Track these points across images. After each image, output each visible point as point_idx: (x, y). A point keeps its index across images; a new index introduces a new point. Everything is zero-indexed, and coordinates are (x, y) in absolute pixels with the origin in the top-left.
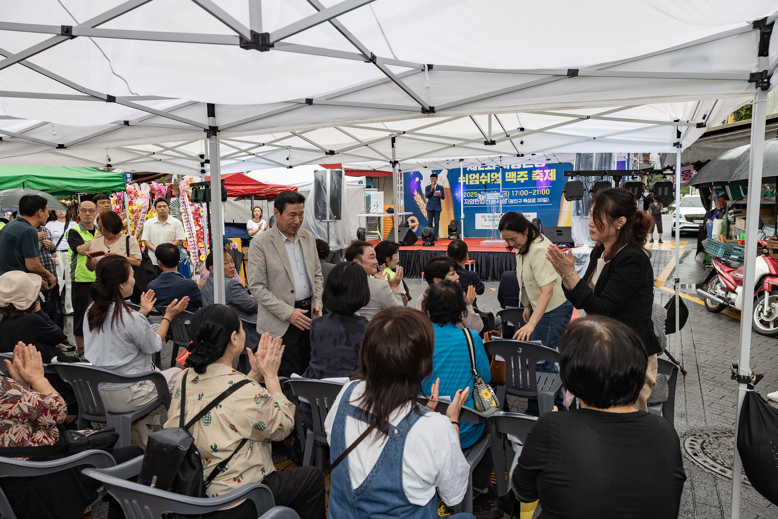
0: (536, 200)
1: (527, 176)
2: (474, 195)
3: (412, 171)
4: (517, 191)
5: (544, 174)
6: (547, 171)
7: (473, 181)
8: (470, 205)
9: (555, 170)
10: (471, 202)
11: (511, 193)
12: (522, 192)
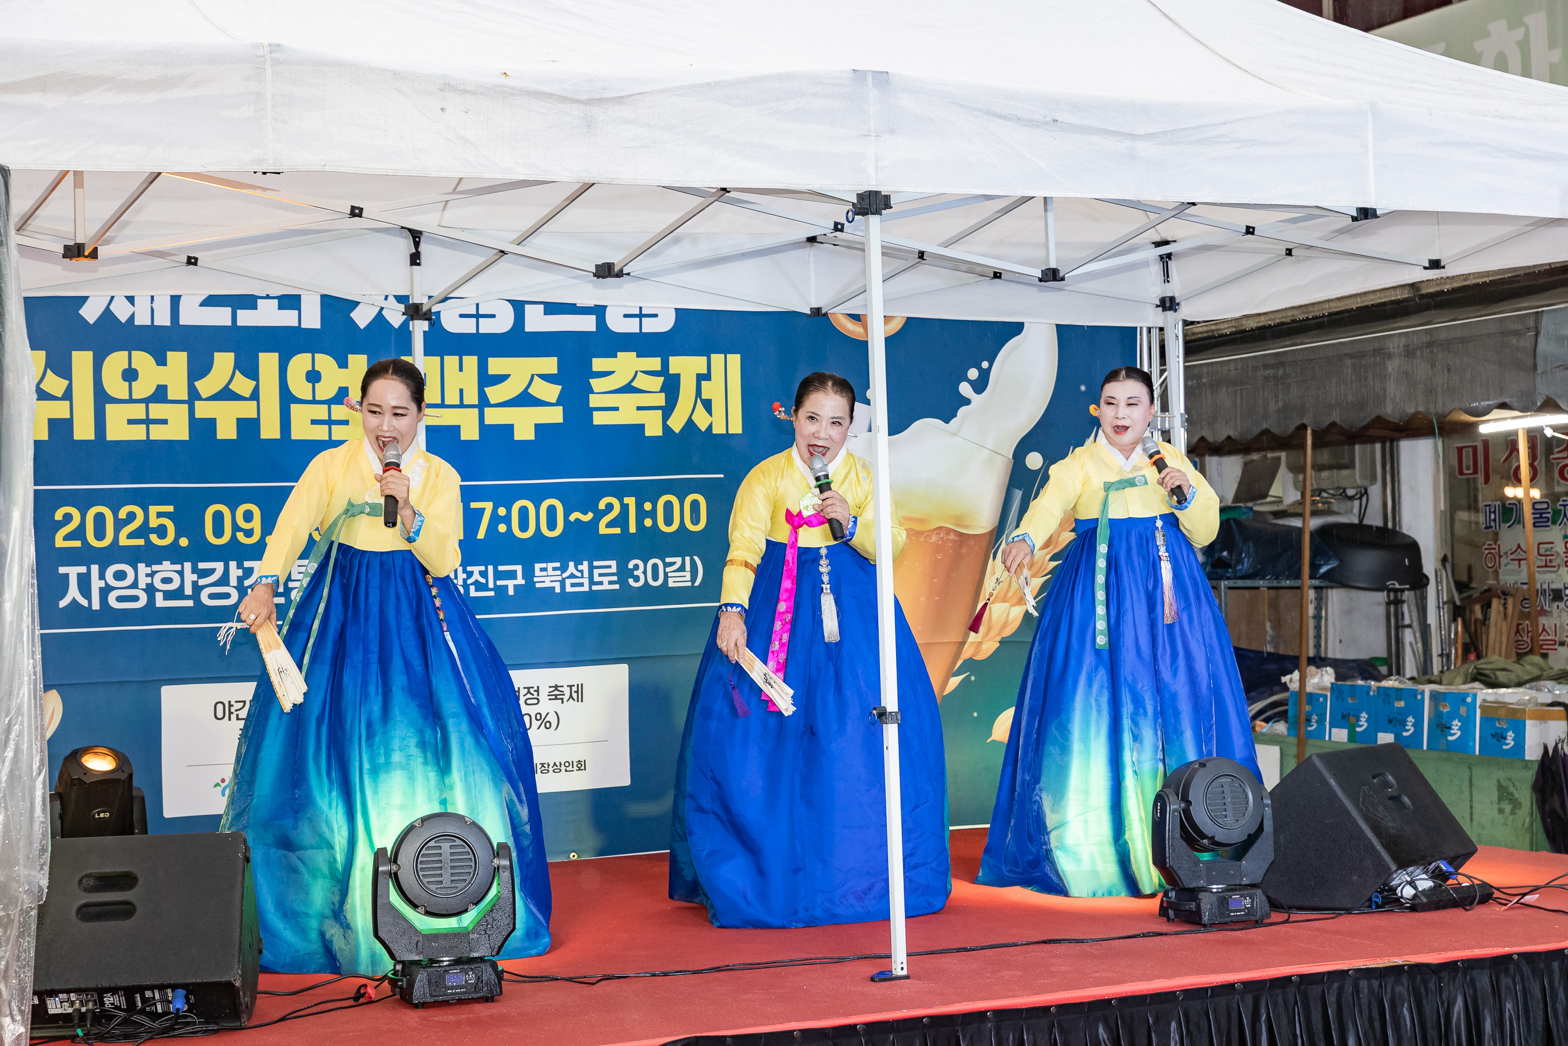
0: (624, 573)
2: (143, 531)
5: (671, 387)
6: (686, 366)
9: (735, 360)
10: (121, 588)
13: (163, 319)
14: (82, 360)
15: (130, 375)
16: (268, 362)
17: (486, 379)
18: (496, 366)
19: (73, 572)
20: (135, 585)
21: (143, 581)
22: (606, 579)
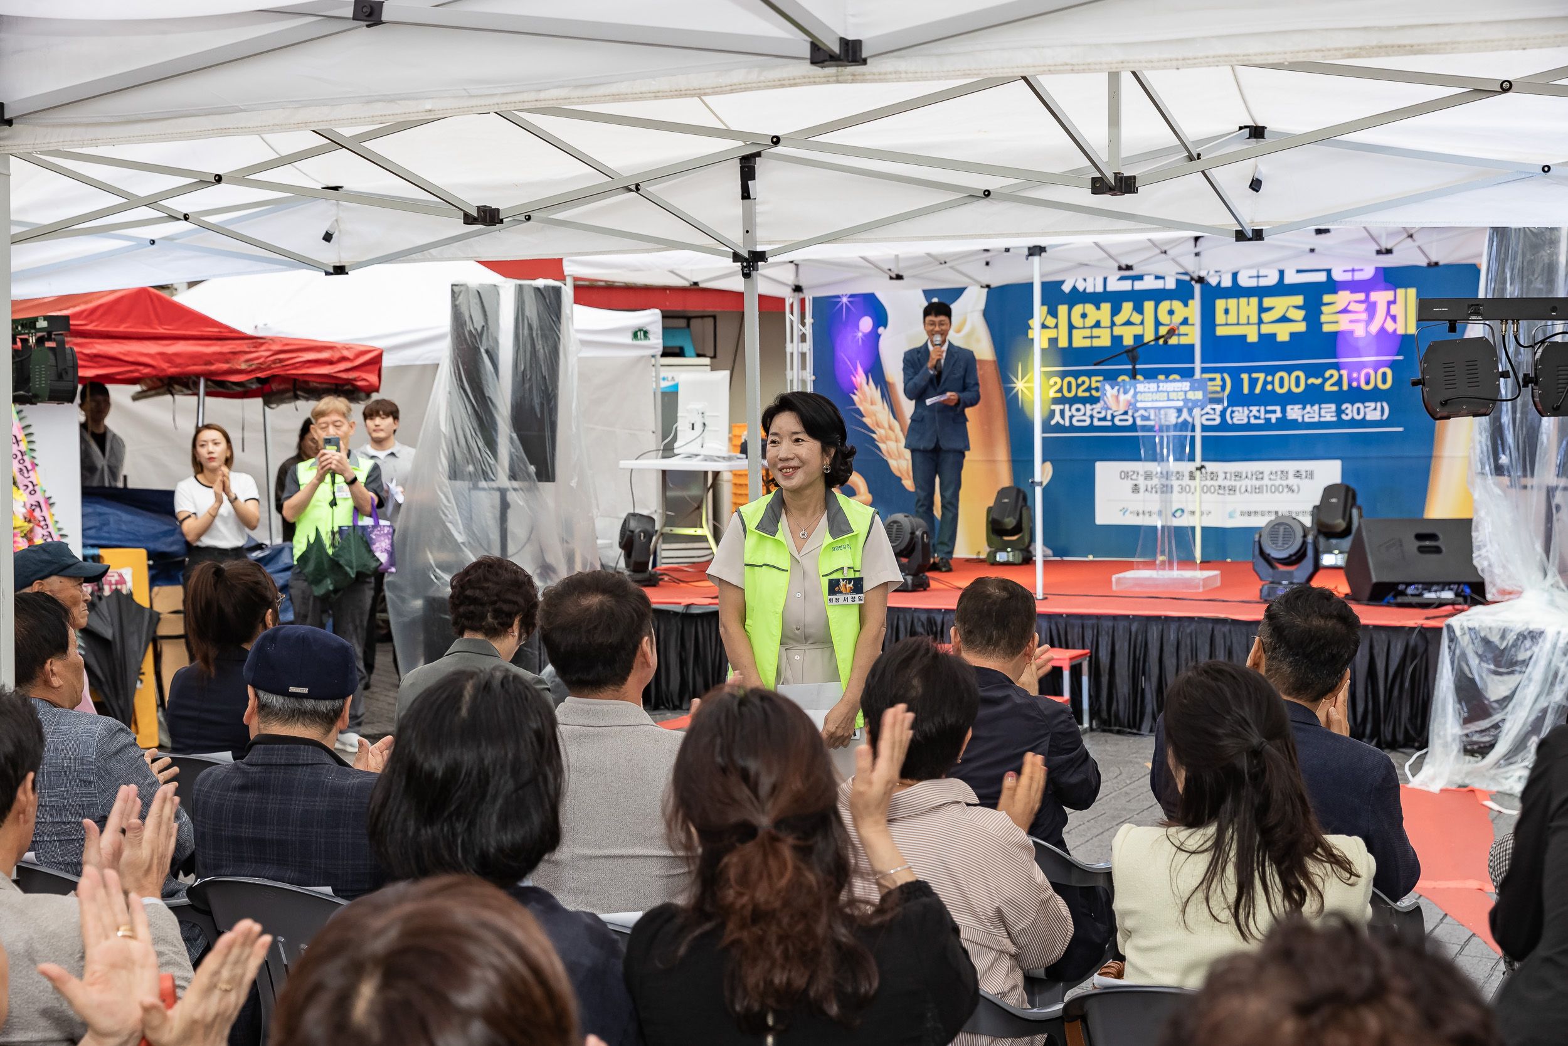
0: (1339, 412)
1: (1301, 314)
2: (1089, 389)
3: (844, 291)
4: (1261, 376)
5: (1371, 308)
6: (1381, 297)
7: (1087, 333)
8: (1072, 428)
9: (1412, 292)
10: (1078, 416)
11: (1237, 384)
12: (1282, 379)
13: (1100, 289)
14: (1063, 309)
15: (1084, 316)
16: (1149, 306)
17: (1262, 310)
18: (1268, 302)
19: (1057, 408)
20: (1084, 414)
21: (1089, 413)
22: (1328, 415)
